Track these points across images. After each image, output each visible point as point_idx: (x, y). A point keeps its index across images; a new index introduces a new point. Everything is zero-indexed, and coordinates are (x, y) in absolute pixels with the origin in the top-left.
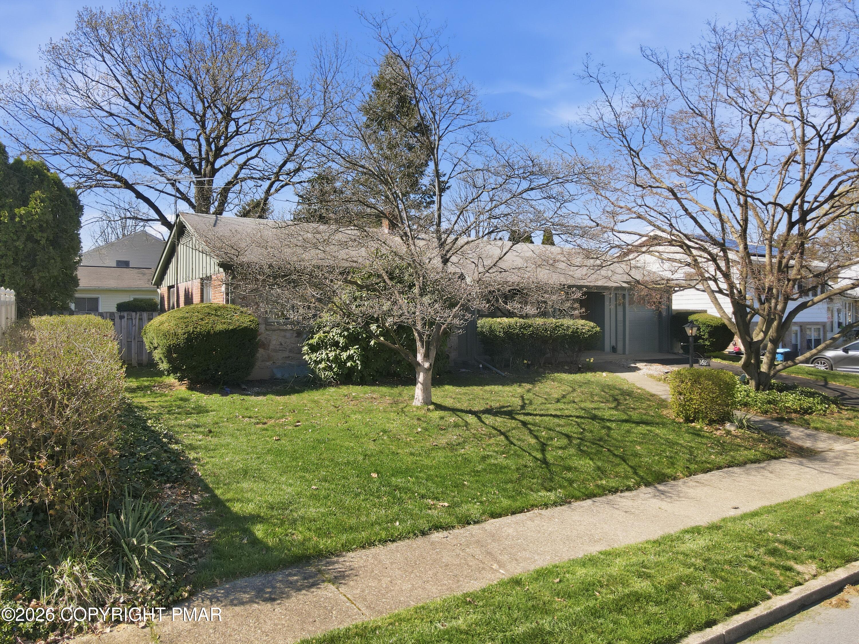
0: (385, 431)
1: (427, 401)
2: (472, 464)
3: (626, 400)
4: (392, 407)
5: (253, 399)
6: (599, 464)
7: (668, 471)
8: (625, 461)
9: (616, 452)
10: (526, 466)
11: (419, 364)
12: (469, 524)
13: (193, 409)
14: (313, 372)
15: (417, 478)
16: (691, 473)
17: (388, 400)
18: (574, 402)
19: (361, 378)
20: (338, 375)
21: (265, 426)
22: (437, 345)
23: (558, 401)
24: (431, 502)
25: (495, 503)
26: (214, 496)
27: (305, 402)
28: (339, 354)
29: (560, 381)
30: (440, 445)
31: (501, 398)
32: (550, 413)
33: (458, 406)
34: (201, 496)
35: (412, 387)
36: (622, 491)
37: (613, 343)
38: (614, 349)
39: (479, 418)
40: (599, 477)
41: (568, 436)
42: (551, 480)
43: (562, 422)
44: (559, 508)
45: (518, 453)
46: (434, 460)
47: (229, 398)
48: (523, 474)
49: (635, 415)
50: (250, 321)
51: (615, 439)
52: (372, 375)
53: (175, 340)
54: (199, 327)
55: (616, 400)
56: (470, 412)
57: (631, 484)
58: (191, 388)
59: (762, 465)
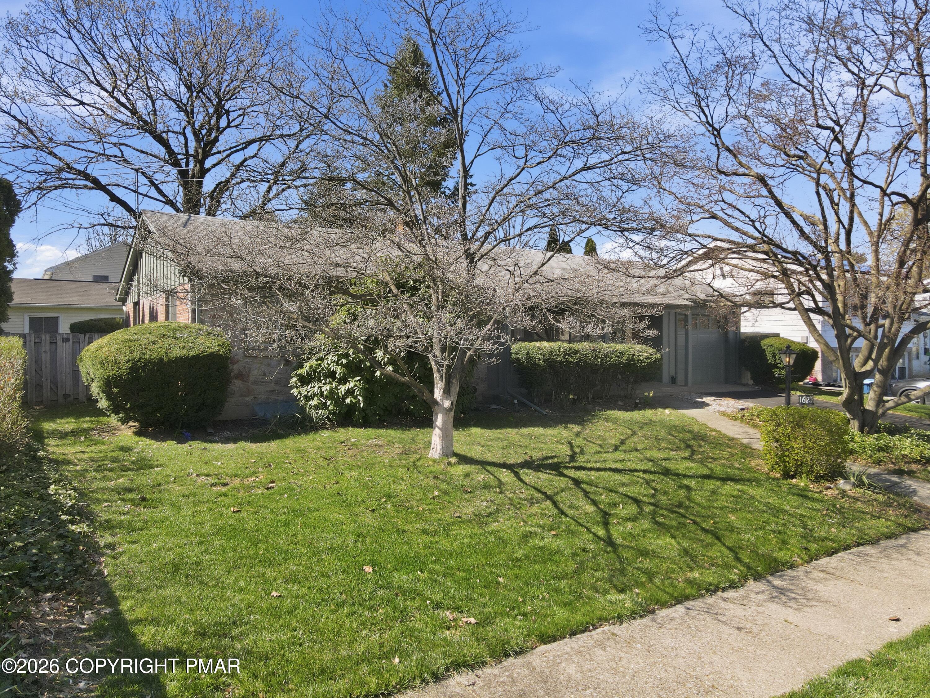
0: (389, 496)
1: (448, 452)
2: (509, 548)
3: (701, 446)
4: (400, 460)
5: (219, 447)
6: (685, 544)
7: (781, 555)
8: (718, 539)
9: (704, 525)
10: (584, 550)
11: (436, 403)
12: (507, 656)
13: (133, 463)
14: (303, 409)
15: (430, 572)
16: (812, 558)
17: (397, 448)
18: (637, 450)
19: (364, 419)
20: (334, 414)
21: (224, 489)
22: (461, 378)
23: (616, 449)
24: (448, 615)
25: (546, 616)
26: (117, 614)
27: (288, 451)
28: (336, 388)
29: (615, 421)
30: (464, 517)
31: (543, 445)
32: (608, 466)
33: (489, 457)
34: (98, 613)
35: (429, 430)
36: (724, 590)
37: (672, 373)
38: (673, 380)
39: (517, 475)
40: (688, 566)
41: (636, 501)
42: (622, 572)
43: (625, 478)
44: (639, 621)
45: (572, 527)
46: (455, 541)
47: (186, 446)
48: (581, 563)
49: (718, 468)
50: (219, 345)
51: (699, 505)
52: (378, 415)
53: (115, 369)
54: (148, 352)
55: (688, 446)
56: (504, 466)
57: (735, 578)
58: (139, 433)
59: (902, 541)
